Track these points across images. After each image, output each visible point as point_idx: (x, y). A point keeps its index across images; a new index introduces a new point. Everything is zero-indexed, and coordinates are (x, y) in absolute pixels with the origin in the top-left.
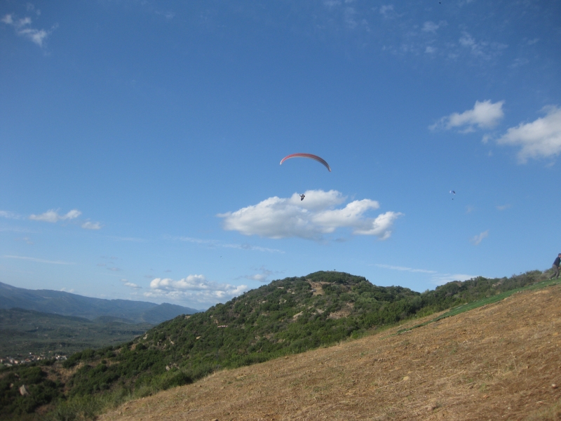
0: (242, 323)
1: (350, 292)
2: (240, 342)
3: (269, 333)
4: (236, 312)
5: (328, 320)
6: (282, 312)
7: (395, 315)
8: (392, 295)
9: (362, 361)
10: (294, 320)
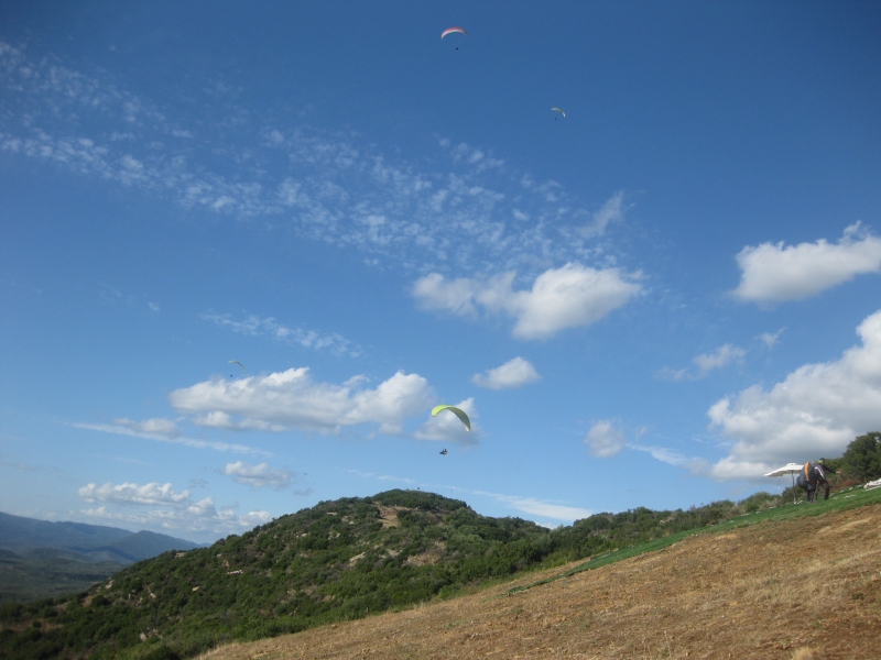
0: (267, 567)
1: (441, 525)
2: (262, 598)
3: (310, 585)
4: (259, 550)
5: (405, 568)
6: (331, 553)
7: (509, 564)
8: (507, 531)
9: (446, 638)
10: (351, 565)
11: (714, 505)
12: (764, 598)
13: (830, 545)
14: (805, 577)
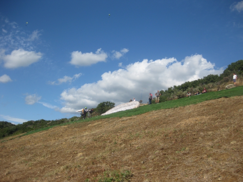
11: (62, 119)
12: (72, 141)
13: (90, 129)
14: (83, 136)
